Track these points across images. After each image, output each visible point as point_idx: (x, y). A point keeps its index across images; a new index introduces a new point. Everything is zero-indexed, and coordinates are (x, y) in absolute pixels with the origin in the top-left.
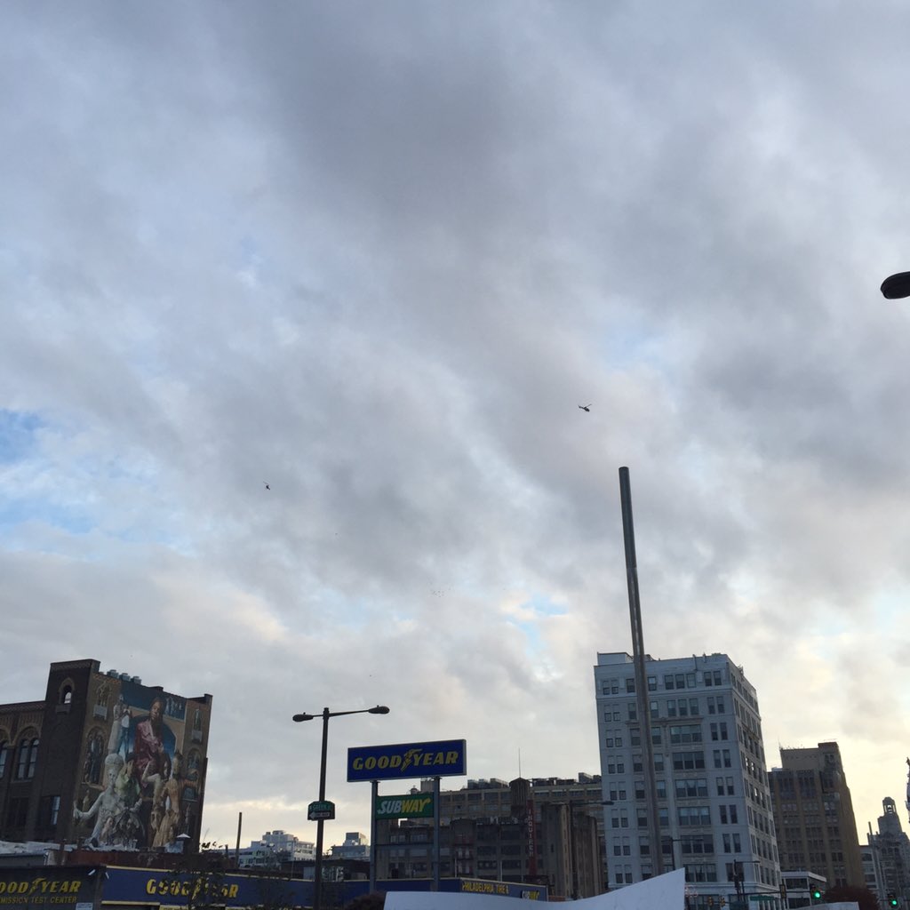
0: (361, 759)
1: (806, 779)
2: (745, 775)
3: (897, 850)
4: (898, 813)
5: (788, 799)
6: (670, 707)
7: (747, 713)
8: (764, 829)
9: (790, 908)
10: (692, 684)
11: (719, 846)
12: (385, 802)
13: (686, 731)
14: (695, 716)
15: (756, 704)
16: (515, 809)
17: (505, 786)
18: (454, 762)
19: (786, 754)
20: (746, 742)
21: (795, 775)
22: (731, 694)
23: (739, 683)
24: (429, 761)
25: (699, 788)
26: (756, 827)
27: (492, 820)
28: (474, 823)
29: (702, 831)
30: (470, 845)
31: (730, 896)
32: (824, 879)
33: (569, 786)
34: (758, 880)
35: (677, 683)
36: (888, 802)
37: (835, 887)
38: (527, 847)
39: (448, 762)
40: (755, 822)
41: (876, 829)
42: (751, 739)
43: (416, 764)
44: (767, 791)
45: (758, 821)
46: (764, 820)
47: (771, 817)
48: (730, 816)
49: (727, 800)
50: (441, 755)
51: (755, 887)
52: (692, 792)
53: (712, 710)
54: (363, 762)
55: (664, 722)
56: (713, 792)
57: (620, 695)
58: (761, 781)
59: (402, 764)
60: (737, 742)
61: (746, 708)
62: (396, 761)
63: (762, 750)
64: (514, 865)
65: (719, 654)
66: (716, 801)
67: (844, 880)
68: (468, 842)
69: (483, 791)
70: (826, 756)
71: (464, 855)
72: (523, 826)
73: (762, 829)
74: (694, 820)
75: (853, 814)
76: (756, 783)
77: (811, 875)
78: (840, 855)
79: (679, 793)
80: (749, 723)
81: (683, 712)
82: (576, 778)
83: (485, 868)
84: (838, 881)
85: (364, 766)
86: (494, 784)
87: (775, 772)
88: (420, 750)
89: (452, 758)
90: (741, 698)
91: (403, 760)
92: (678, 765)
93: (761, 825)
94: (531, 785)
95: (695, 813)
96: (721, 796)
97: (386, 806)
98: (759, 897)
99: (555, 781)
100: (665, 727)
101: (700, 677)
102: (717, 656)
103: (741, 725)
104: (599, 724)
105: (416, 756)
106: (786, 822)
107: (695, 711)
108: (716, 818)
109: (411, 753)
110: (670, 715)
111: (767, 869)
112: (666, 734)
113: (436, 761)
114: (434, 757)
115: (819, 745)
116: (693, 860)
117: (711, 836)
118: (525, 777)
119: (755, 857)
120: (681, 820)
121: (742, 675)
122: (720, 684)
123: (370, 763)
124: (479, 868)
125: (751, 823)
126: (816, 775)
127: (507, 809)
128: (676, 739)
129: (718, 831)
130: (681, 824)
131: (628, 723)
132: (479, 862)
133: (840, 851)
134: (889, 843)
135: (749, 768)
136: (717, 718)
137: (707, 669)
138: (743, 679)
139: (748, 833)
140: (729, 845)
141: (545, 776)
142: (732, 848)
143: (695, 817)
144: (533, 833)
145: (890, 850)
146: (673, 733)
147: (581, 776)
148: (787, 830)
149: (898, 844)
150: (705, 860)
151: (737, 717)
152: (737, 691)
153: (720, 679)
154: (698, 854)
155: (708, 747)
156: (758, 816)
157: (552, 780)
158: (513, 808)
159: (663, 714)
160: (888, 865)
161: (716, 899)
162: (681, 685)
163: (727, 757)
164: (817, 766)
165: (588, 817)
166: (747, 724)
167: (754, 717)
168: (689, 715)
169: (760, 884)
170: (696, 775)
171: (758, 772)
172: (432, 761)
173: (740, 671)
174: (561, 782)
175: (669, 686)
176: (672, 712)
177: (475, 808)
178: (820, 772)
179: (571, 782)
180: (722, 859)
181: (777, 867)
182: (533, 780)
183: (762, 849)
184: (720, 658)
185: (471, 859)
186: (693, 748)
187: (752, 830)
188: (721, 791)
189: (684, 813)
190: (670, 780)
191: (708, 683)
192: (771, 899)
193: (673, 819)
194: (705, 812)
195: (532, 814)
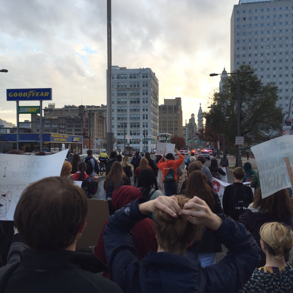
0: (12, 93)
1: (170, 108)
2: (152, 105)
3: (193, 128)
4: (195, 118)
5: (164, 113)
6: (131, 84)
7: (155, 87)
8: (156, 121)
9: (161, 142)
10: (138, 77)
11: (141, 126)
12: (22, 108)
13: (135, 92)
14: (138, 87)
15: (158, 85)
16: (80, 114)
17: (77, 107)
18: (47, 95)
19: (166, 101)
20: (153, 96)
21: (167, 106)
22: (150, 81)
23: (153, 78)
24: (38, 95)
25: (137, 109)
26: (153, 120)
27: (72, 117)
28: (66, 118)
29: (137, 121)
30: (65, 125)
31: (143, 139)
32: (171, 135)
33: (97, 108)
34: (152, 135)
35: (134, 77)
36: (193, 115)
37: (174, 137)
38: (83, 125)
39: (45, 96)
40: (153, 119)
41: (188, 122)
42: (155, 95)
43: (33, 95)
44: (158, 111)
45: (154, 119)
46: (156, 118)
47: (158, 118)
48: (145, 117)
49: (145, 113)
50: (42, 93)
51: (151, 137)
52: (135, 110)
53: (144, 86)
54: (13, 94)
55: (128, 89)
56: (141, 110)
57: (115, 80)
58: (156, 108)
59: (27, 96)
60: (150, 96)
61: (155, 86)
62: (25, 94)
63: (158, 98)
64: (78, 130)
65: (148, 68)
66: (142, 113)
67: (177, 135)
68: (64, 123)
69: (70, 109)
70: (177, 102)
71: (62, 127)
72: (82, 119)
73: (155, 121)
74: (135, 118)
75: (182, 118)
76: (155, 108)
77: (168, 134)
78: (177, 129)
79: (131, 110)
80: (155, 90)
81: (135, 86)
82: (100, 106)
83: (69, 131)
84: (175, 135)
85: (13, 96)
86: (73, 107)
87: (162, 106)
88: (35, 91)
89: (47, 94)
90: (153, 83)
91: (28, 94)
92: (131, 102)
93: (155, 120)
94: (86, 107)
95: (135, 116)
96: (144, 112)
97: (22, 109)
98: (151, 140)
99: (93, 107)
100: (128, 90)
101: (141, 75)
102: (147, 69)
103: (152, 91)
104: (107, 89)
105: (33, 93)
106: (163, 120)
107: (138, 86)
108: (141, 118)
109: (31, 92)
110: (130, 87)
111: (155, 132)
112: (128, 92)
113: (41, 95)
114: (40, 94)
115: (176, 98)
116: (133, 129)
117: (139, 123)
118: (83, 105)
119: (152, 129)
120: (131, 118)
121: (155, 75)
122: (147, 78)
123: (15, 95)
124: (67, 131)
125: (152, 119)
126: (174, 107)
127: (77, 114)
128: (131, 94)
129: (142, 121)
130: (131, 119)
131: (117, 89)
132: (67, 129)
133: (177, 128)
134: (191, 126)
135: (153, 104)
136: (145, 88)
137: (144, 72)
138: (155, 76)
139: (150, 122)
140: (144, 125)
141: (90, 105)
142: (145, 126)
143: (135, 117)
144: (85, 121)
145: (191, 128)
146: (131, 92)
147: (102, 105)
148: (163, 122)
149: (193, 126)
150: (137, 129)
151: (151, 88)
152: (152, 80)
153: (147, 76)
154: (135, 128)
155: (141, 97)
156: (154, 117)
157: (92, 106)
158: (79, 114)
159: (128, 86)
160: (190, 131)
161: (139, 140)
162: (135, 77)
163: (147, 100)
164: (174, 104)
165: (103, 117)
166: (154, 91)
167: (157, 88)
168: (136, 87)
169: (152, 136)
170: (137, 105)
171: (156, 105)
172: (39, 95)
173: (154, 74)
174: (95, 107)
175: (131, 78)
176: (131, 86)
177: (67, 114)
178: (175, 106)
179: (99, 107)
180: (142, 129)
181: (158, 131)
182: (86, 106)
183: (154, 127)
184: (149, 70)
185: (65, 128)
186: (137, 97)
187: (152, 121)
188: (144, 110)
189: (132, 116)
190: (128, 106)
191: (144, 77)
192: (155, 140)
193: (128, 117)
194: (138, 116)
195: (85, 116)
